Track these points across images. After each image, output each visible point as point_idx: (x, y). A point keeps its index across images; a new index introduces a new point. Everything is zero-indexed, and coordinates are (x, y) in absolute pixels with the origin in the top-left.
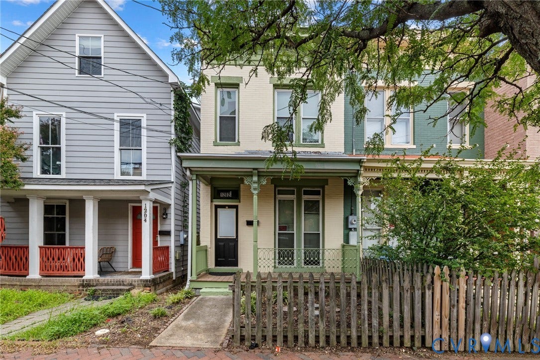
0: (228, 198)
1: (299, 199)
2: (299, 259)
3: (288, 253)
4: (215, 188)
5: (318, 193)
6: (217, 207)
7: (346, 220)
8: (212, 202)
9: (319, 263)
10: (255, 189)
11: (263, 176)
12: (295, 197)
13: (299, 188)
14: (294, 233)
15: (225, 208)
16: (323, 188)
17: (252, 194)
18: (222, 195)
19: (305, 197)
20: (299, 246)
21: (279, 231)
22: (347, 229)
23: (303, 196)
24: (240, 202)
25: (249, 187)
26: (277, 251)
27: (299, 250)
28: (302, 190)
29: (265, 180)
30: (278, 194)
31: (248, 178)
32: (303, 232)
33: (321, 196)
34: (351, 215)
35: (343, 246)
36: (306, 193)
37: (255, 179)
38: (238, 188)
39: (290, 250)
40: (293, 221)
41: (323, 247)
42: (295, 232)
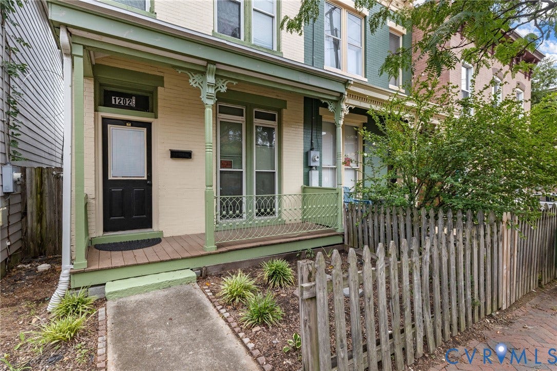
0: (130, 108)
1: (249, 123)
2: (250, 211)
3: (234, 203)
4: (101, 85)
5: (272, 118)
6: (106, 122)
7: (307, 155)
8: (96, 110)
9: (274, 213)
10: (209, 97)
11: (222, 77)
12: (244, 120)
13: (249, 107)
14: (242, 172)
15: (126, 125)
16: (280, 111)
17: (203, 107)
18: (116, 100)
19: (257, 122)
20: (249, 191)
21: (221, 168)
22: (308, 167)
23: (254, 119)
24: (156, 117)
25: (198, 91)
26: (219, 200)
27: (249, 196)
28: (253, 111)
29: (225, 85)
30: (219, 113)
31: (196, 76)
32: (255, 170)
33: (276, 122)
34: (312, 149)
35: (304, 189)
36: (259, 116)
37: (211, 79)
38: (152, 93)
39: (238, 199)
40: (242, 155)
41: (280, 192)
42: (244, 170)
